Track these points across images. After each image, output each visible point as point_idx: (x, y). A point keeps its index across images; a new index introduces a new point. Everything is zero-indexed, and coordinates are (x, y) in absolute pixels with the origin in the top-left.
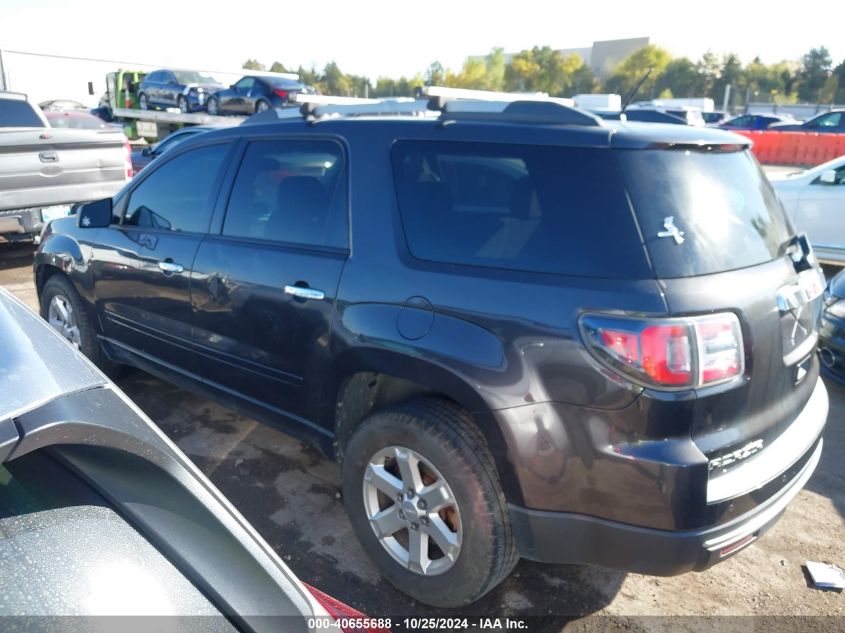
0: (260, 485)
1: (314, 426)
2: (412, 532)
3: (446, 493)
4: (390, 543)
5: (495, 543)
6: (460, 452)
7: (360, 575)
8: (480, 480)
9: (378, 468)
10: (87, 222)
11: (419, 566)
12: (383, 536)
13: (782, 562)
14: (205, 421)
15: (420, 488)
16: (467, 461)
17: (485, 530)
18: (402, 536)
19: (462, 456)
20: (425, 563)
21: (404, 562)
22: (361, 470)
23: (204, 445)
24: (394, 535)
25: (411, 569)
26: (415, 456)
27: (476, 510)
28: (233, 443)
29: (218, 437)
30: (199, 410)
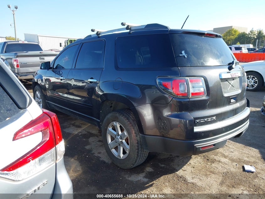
0: (84, 140)
1: (95, 119)
2: (118, 146)
3: (126, 133)
4: (113, 151)
5: (138, 146)
6: (129, 121)
7: (106, 161)
8: (134, 128)
9: (110, 129)
10: (42, 68)
11: (120, 156)
12: (112, 149)
13: (236, 165)
14: (74, 125)
15: (120, 133)
16: (131, 123)
17: (135, 142)
18: (116, 148)
19: (129, 122)
20: (122, 155)
21: (116, 155)
22: (106, 130)
23: (72, 130)
24: (115, 148)
25: (118, 158)
26: (119, 124)
27: (133, 137)
28: (80, 130)
29: (76, 128)
30: (73, 122)
